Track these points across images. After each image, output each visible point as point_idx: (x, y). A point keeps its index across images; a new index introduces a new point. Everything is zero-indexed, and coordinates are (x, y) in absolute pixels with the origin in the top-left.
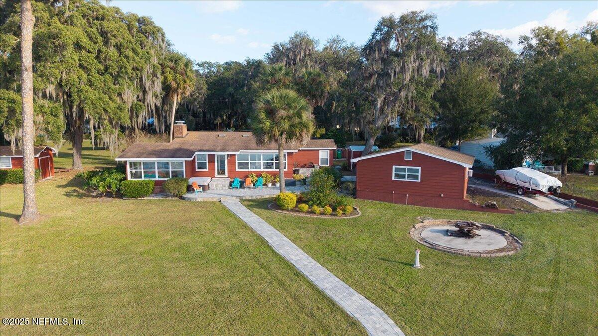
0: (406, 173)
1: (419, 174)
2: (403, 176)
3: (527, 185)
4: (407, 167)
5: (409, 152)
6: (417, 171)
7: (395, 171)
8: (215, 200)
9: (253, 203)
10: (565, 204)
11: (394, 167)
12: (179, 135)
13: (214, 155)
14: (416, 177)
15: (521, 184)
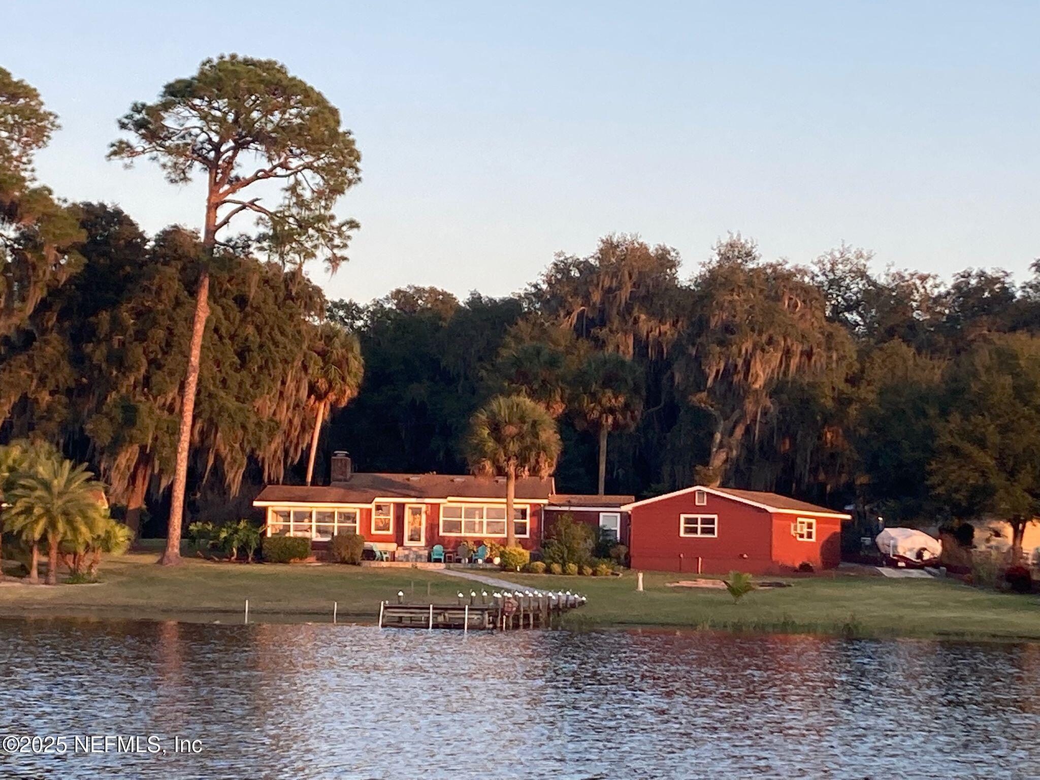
0: (699, 525)
1: (716, 526)
2: (696, 531)
4: (699, 517)
5: (701, 493)
6: (712, 521)
7: (684, 523)
11: (683, 517)
12: (341, 477)
13: (403, 505)
14: (711, 531)
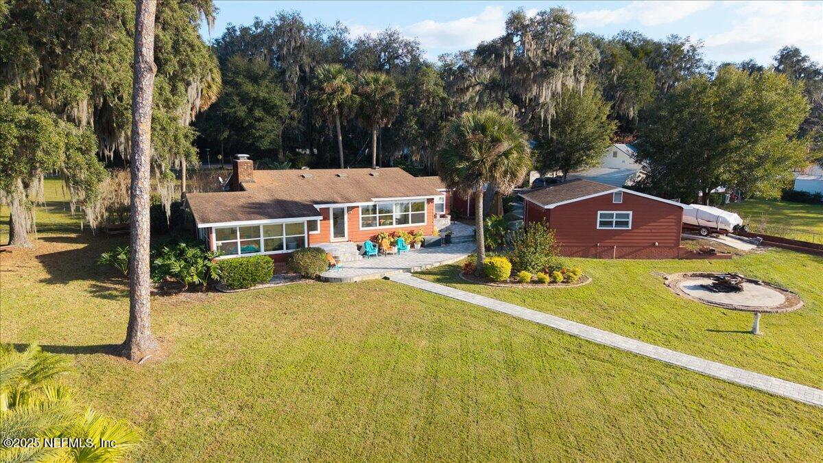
0: (614, 220)
2: (610, 224)
3: (713, 225)
4: (615, 212)
5: (618, 193)
6: (627, 216)
7: (600, 218)
8: (377, 277)
9: (438, 277)
10: (751, 243)
11: (599, 212)
13: (328, 209)
14: (626, 224)
15: (703, 223)
